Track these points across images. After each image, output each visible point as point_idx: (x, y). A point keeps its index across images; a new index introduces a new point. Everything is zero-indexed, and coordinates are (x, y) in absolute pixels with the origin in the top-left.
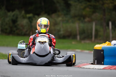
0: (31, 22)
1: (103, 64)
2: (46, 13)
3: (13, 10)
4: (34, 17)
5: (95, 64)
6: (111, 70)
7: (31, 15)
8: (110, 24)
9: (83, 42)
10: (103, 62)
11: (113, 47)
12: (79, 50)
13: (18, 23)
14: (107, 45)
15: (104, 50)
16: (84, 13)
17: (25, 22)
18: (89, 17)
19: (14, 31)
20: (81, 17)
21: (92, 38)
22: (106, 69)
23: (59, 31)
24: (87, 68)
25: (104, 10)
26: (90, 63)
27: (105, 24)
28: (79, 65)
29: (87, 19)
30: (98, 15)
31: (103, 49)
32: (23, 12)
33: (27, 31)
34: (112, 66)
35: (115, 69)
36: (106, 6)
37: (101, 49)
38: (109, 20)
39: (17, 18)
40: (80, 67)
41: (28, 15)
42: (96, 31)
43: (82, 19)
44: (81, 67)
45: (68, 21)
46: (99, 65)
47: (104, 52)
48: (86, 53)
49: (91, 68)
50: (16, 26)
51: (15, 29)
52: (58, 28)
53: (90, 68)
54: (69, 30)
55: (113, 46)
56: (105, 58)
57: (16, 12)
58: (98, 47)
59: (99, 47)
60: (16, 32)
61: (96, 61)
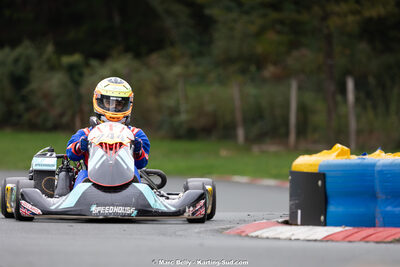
0: (77, 84)
1: (325, 224)
2: (127, 50)
3: (14, 43)
4: (88, 65)
5: (296, 225)
6: (350, 242)
7: (76, 58)
8: (350, 84)
9: (256, 149)
10: (322, 218)
11: (358, 165)
12: (243, 179)
13: (34, 85)
14: (338, 155)
15: (328, 174)
16: (259, 49)
17: (55, 82)
18: (275, 63)
19: (20, 116)
20: (249, 64)
21: (287, 134)
22: (332, 241)
23: (175, 112)
24: (268, 238)
25: (329, 38)
26: (280, 220)
27: (332, 87)
28: (242, 227)
29: (270, 70)
30: (307, 56)
31: (323, 170)
32: (50, 49)
33: (62, 115)
34: (356, 230)
35: (364, 239)
36: (334, 22)
37: (315, 170)
38: (348, 72)
39: (28, 69)
40: (243, 234)
41: (66, 60)
42: (303, 109)
43: (253, 68)
44: (247, 236)
45: (202, 79)
46: (311, 227)
47: (328, 180)
48: (268, 187)
49: (281, 236)
50: (24, 99)
51: (21, 107)
52: (169, 101)
53: (279, 239)
54: (209, 108)
55: (359, 161)
56: (331, 201)
57: (26, 49)
58: (306, 162)
59: (311, 165)
60: (27, 117)
61: (299, 212)
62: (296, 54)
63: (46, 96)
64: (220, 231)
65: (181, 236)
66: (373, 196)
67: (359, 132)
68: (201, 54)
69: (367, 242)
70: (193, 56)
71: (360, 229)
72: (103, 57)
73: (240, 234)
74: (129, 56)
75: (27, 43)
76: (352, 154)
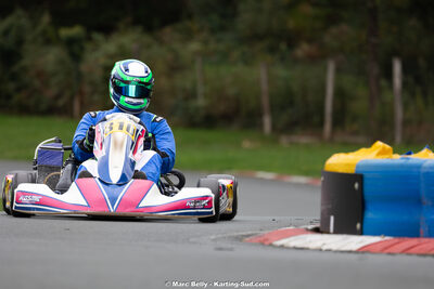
0: (76, 57)
1: (361, 233)
2: (136, 22)
4: (89, 39)
5: (328, 233)
6: (389, 254)
7: (76, 31)
8: (397, 67)
9: (284, 140)
10: (358, 226)
11: (402, 166)
12: (269, 176)
13: (26, 62)
14: (379, 154)
15: (366, 176)
16: (291, 24)
17: (51, 58)
18: (310, 41)
19: (8, 97)
20: (279, 41)
21: (321, 124)
23: (192, 95)
24: (295, 248)
26: (310, 227)
27: (375, 70)
29: (303, 49)
30: (346, 32)
31: (360, 171)
32: (46, 19)
33: (58, 97)
34: (397, 240)
35: (406, 251)
37: (352, 170)
38: (394, 53)
39: (20, 42)
40: (267, 243)
41: (65, 32)
42: (340, 94)
43: (283, 46)
44: (271, 245)
45: (224, 57)
46: (345, 236)
47: (366, 182)
48: (298, 185)
49: (310, 246)
50: (14, 77)
51: (11, 86)
52: (183, 81)
53: (308, 249)
54: (231, 91)
55: (403, 161)
56: (369, 206)
57: (18, 18)
58: (341, 162)
59: (349, 165)
60: (17, 98)
61: (332, 218)
62: (334, 30)
63: (40, 74)
64: (240, 239)
65: (194, 243)
66: (418, 202)
67: (406, 123)
68: (222, 28)
69: (410, 254)
70: (213, 31)
71: (401, 239)
72: (107, 29)
73: (262, 243)
74: (139, 29)
75: (19, 12)
76: (394, 153)
